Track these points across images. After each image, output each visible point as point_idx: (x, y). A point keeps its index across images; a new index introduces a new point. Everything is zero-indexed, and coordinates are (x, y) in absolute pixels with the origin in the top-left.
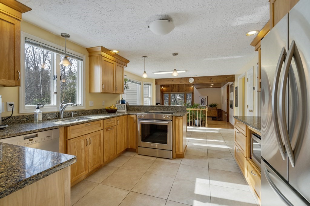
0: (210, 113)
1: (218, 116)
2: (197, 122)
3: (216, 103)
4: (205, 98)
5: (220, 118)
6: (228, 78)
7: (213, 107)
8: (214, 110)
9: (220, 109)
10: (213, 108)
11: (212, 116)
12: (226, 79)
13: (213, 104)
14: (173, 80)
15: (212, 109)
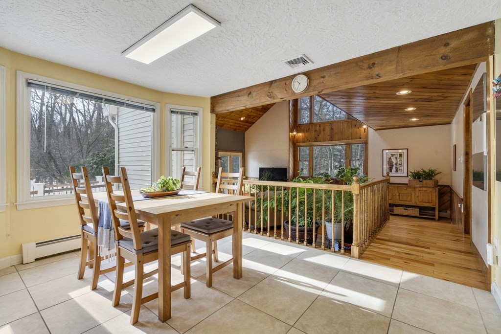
0: (413, 197)
1: (440, 206)
2: (331, 229)
3: (433, 169)
4: (401, 155)
5: (449, 212)
6: (454, 44)
7: (425, 179)
8: (426, 187)
9: (448, 186)
10: (425, 181)
11: (420, 204)
12: (444, 50)
13: (424, 171)
14: (249, 94)
15: (420, 184)
